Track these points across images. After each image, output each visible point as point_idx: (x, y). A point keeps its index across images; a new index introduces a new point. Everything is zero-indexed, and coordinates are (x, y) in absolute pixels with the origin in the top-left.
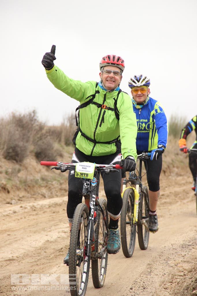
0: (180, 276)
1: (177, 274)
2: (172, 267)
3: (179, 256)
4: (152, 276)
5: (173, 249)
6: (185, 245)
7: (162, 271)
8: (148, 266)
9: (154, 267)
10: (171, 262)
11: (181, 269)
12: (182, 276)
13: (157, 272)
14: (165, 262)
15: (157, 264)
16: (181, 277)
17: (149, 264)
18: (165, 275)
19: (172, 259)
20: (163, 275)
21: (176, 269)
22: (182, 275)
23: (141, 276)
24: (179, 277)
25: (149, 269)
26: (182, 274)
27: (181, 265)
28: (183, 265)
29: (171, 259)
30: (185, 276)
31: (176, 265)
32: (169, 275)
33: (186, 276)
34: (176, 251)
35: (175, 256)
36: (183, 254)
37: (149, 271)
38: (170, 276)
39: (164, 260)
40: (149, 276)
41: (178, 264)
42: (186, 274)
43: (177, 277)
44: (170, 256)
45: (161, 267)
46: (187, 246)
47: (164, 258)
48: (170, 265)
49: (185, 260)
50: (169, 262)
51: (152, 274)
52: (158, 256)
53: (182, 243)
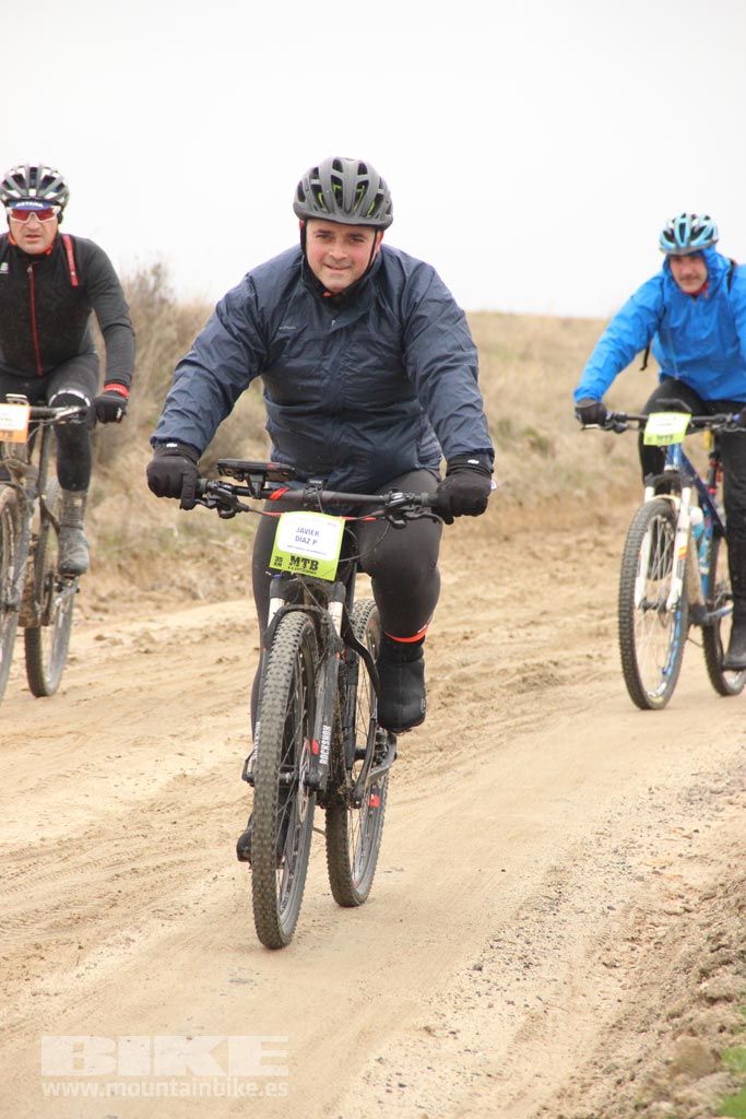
0: (670, 914)
1: (658, 905)
2: (641, 879)
3: (673, 836)
4: (560, 916)
5: (654, 807)
6: (702, 791)
7: (604, 894)
8: (553, 878)
9: (572, 882)
10: (639, 860)
11: (674, 886)
12: (676, 914)
13: (583, 899)
14: (617, 859)
15: (587, 868)
16: (674, 920)
17: (555, 870)
18: (611, 913)
19: (643, 849)
20: (603, 913)
21: (654, 887)
22: (679, 910)
23: (522, 916)
24: (664, 919)
25: (552, 889)
26: (677, 905)
27: (678, 873)
28: (684, 873)
29: (640, 847)
30: (687, 914)
31: (657, 873)
32: (626, 912)
33: (693, 915)
34: (662, 815)
35: (658, 836)
36: (690, 827)
37: (554, 895)
38: (632, 915)
39: (615, 852)
40: (549, 918)
41: (664, 867)
42: (691, 906)
43: (655, 919)
44: (636, 838)
45: (600, 880)
46: (708, 794)
47: (615, 843)
48: (634, 871)
49: (695, 851)
50: (632, 861)
51: (563, 906)
52: (592, 838)
53: (689, 782)
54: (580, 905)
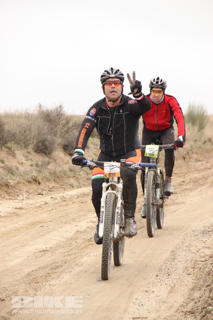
0: (202, 261)
1: (199, 259)
2: (194, 253)
3: (200, 242)
4: (175, 263)
5: (195, 235)
6: (206, 231)
7: (185, 257)
8: (172, 253)
9: (177, 254)
10: (193, 248)
11: (202, 255)
12: (203, 261)
14: (187, 248)
15: (180, 251)
16: (203, 263)
17: (173, 251)
18: (188, 261)
20: (186, 262)
21: (197, 255)
23: (166, 263)
24: (201, 263)
25: (172, 256)
26: (203, 259)
27: (203, 251)
28: (204, 251)
29: (193, 245)
30: (206, 261)
31: (197, 251)
32: (191, 261)
33: (208, 262)
34: (197, 237)
35: (197, 242)
36: (204, 240)
37: (173, 258)
38: (193, 262)
39: (187, 247)
40: (173, 263)
41: (199, 250)
42: (207, 259)
43: (198, 263)
44: (191, 243)
45: (184, 254)
46: (207, 232)
47: (187, 244)
48: (192, 251)
49: (206, 246)
50: (191, 249)
51: (176, 260)
52: (181, 243)
53: (202, 229)
54: (180, 260)
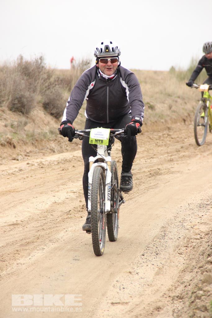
0: (197, 239)
1: (193, 237)
2: (188, 229)
3: (196, 217)
4: (166, 240)
5: (190, 209)
6: (203, 204)
7: (177, 234)
8: (163, 229)
9: (168, 231)
10: (187, 224)
11: (197, 231)
12: (198, 239)
13: (172, 235)
14: (180, 224)
15: (172, 226)
16: (198, 241)
17: (163, 227)
18: (180, 239)
19: (188, 221)
20: (178, 239)
21: (192, 231)
22: (199, 238)
23: (155, 240)
24: (195, 241)
25: (163, 232)
26: (198, 237)
27: (198, 227)
28: (200, 228)
29: (187, 220)
30: (201, 239)
31: (192, 228)
32: (184, 239)
33: (203, 239)
34: (192, 211)
35: (192, 217)
36: (200, 215)
37: (163, 234)
38: (186, 239)
39: (180, 222)
40: (162, 241)
41: (194, 226)
42: (202, 237)
43: (192, 240)
44: (185, 218)
45: (176, 230)
46: (205, 205)
47: (180, 219)
48: (186, 227)
49: (202, 221)
50: (185, 224)
51: (166, 237)
52: (173, 218)
53: (200, 202)
54: (171, 237)
